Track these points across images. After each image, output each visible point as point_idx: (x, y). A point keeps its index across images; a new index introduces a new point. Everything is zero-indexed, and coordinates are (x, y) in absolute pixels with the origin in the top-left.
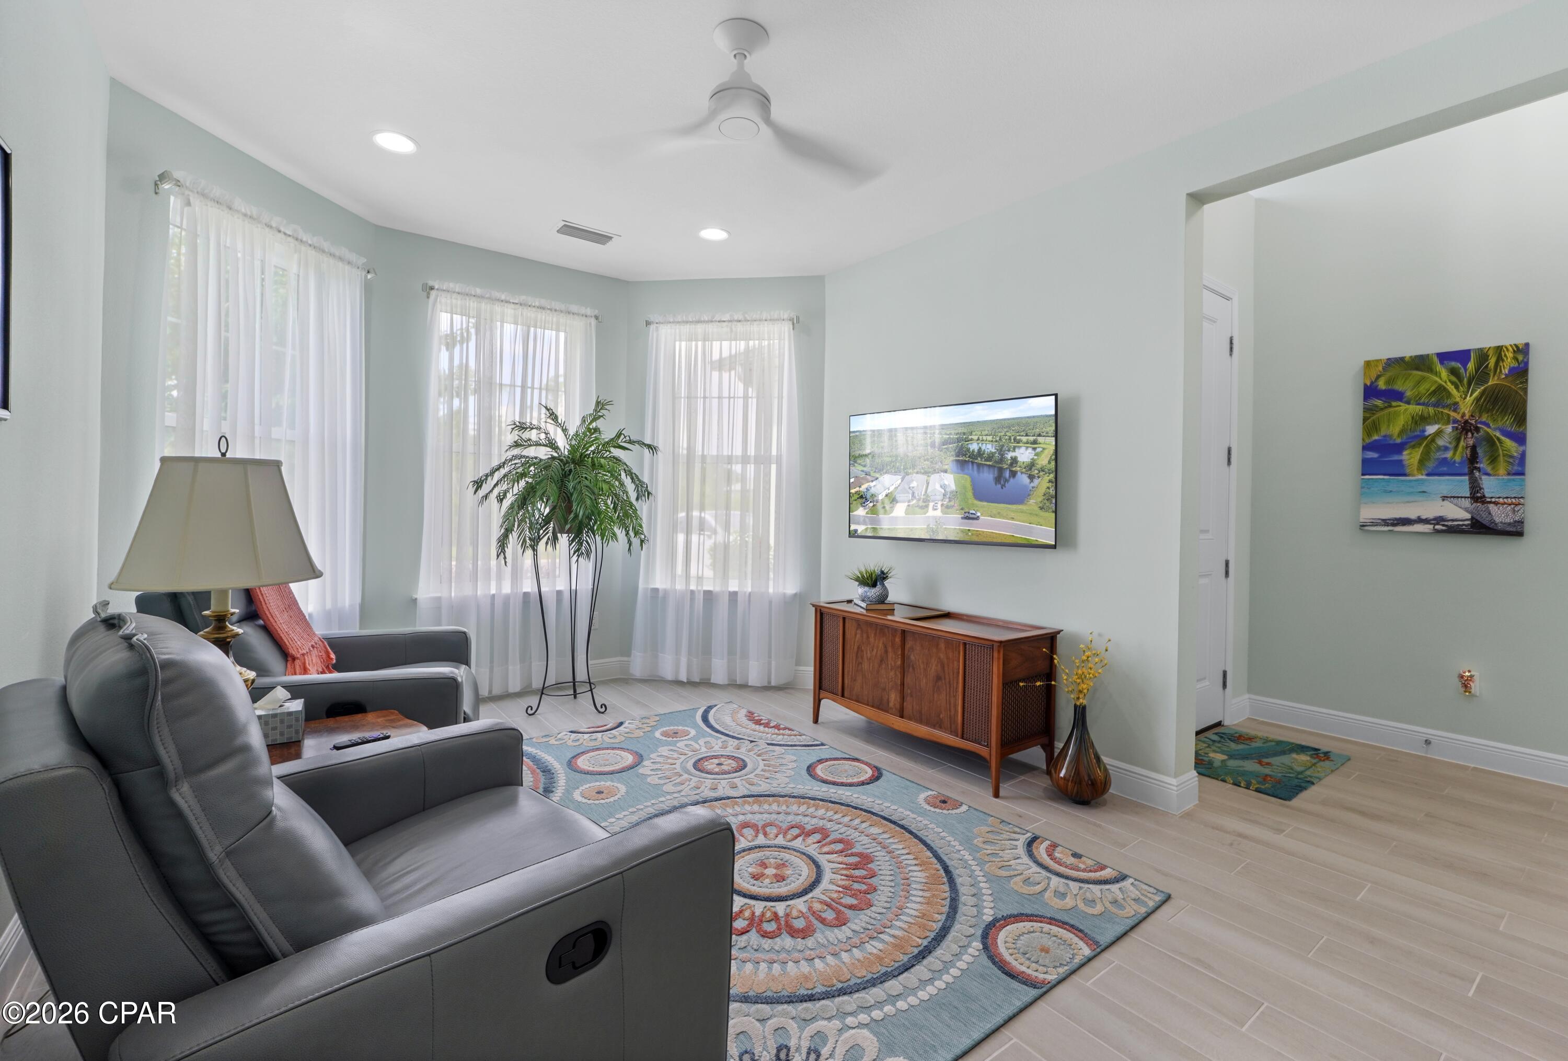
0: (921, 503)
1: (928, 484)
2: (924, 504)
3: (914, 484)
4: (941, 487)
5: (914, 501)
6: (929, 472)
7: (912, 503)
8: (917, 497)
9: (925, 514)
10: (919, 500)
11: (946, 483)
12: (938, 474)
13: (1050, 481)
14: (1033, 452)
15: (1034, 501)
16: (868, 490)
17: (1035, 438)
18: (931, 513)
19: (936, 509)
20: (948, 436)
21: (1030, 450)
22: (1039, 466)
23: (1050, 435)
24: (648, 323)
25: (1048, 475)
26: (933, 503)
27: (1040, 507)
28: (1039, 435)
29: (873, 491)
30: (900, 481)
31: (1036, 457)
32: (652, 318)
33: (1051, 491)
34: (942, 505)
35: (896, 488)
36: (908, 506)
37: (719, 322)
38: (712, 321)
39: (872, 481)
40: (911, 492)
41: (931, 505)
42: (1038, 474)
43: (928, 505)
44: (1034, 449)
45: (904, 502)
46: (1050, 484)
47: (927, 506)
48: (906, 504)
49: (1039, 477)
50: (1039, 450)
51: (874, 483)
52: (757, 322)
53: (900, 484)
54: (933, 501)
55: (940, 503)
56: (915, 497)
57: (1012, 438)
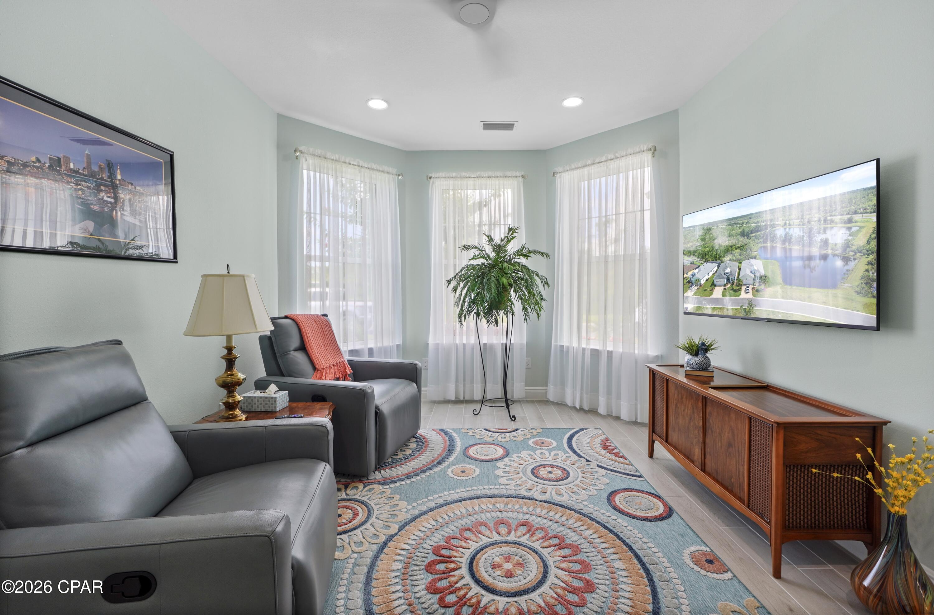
0: (735, 287)
1: (740, 269)
2: (737, 288)
3: (728, 270)
4: (751, 272)
5: (729, 285)
6: (741, 259)
7: (727, 287)
8: (731, 282)
9: (739, 296)
10: (733, 284)
11: (756, 268)
12: (748, 261)
13: (869, 263)
14: (848, 232)
15: (849, 285)
16: (693, 275)
17: (849, 216)
18: (743, 295)
19: (748, 292)
20: (755, 225)
21: (843, 231)
22: (854, 248)
23: (868, 211)
24: (555, 174)
25: (866, 256)
26: (745, 287)
27: (856, 292)
28: (856, 213)
29: (697, 276)
30: (716, 268)
31: (850, 238)
32: (557, 170)
33: (871, 274)
34: (753, 289)
35: (713, 274)
36: (725, 289)
37: (598, 163)
38: (594, 164)
39: (696, 269)
40: (726, 277)
41: (743, 288)
42: (853, 255)
43: (741, 288)
44: (849, 228)
45: (720, 286)
46: (870, 266)
47: (740, 290)
48: (723, 287)
49: (855, 259)
50: (854, 229)
51: (697, 270)
52: (624, 158)
53: (717, 270)
54: (745, 285)
55: (751, 287)
56: (729, 282)
57: (822, 219)
